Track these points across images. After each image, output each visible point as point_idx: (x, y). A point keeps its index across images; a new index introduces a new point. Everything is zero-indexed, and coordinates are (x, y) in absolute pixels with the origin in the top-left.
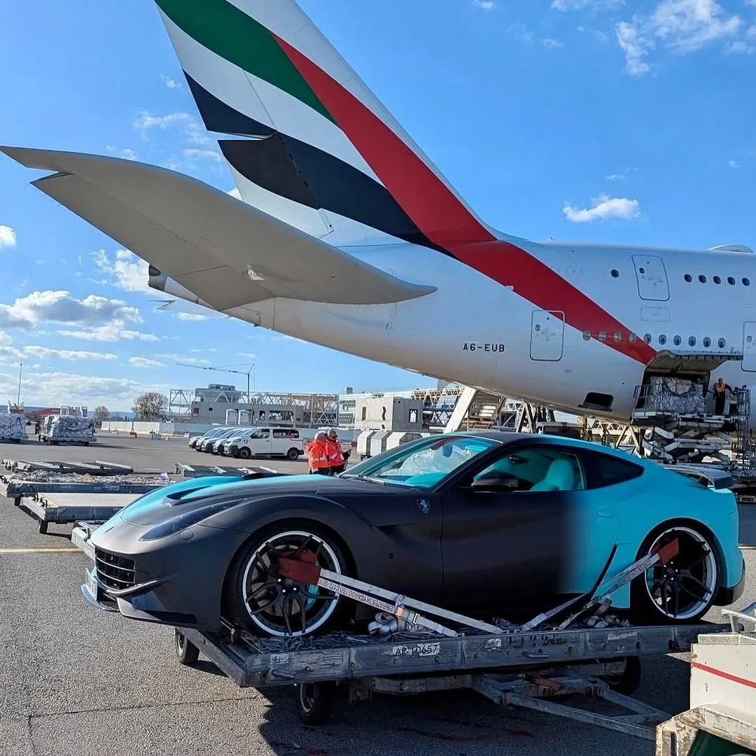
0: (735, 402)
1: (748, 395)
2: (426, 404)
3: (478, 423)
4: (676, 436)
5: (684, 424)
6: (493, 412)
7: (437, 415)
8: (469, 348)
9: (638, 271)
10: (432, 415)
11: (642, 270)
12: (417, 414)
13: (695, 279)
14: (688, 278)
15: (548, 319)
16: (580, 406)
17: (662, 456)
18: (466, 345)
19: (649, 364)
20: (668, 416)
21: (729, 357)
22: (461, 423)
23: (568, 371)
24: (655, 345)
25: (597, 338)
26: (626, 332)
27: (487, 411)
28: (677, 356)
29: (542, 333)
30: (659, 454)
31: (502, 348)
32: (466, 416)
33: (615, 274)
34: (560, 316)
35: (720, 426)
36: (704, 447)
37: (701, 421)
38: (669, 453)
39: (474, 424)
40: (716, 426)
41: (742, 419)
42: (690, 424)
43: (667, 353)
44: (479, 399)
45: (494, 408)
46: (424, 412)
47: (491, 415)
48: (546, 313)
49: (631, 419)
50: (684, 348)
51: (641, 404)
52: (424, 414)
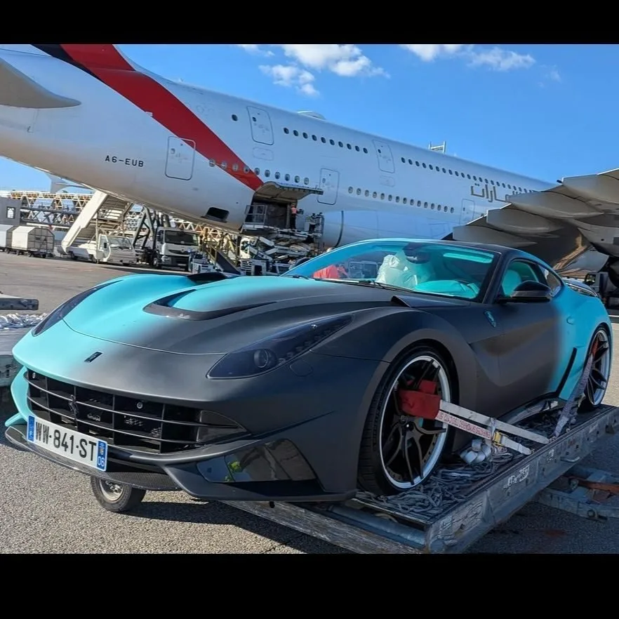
0: (314, 224)
1: (323, 219)
2: (23, 203)
3: (105, 224)
4: (275, 244)
5: (280, 236)
6: (119, 215)
7: (34, 214)
8: (111, 159)
9: (252, 119)
10: (29, 213)
11: (254, 119)
12: (14, 211)
13: (291, 132)
14: (286, 131)
15: (182, 145)
16: (202, 217)
17: (264, 258)
18: (108, 157)
19: (257, 190)
20: (271, 229)
21: (315, 192)
22: (89, 223)
23: (196, 189)
24: (262, 177)
25: (220, 167)
26: (242, 164)
27: (113, 214)
28: (281, 187)
29: (176, 156)
30: (262, 256)
31: (141, 164)
32: (95, 217)
33: (234, 118)
34: (191, 144)
35: (305, 239)
36: (292, 253)
37: (292, 234)
38: (269, 255)
39: (101, 224)
40: (301, 239)
41: (319, 235)
42: (285, 236)
43: (272, 184)
44: (108, 203)
45: (120, 212)
46: (22, 210)
47: (116, 218)
48: (180, 140)
49: (240, 230)
50: (281, 181)
51: (249, 219)
52: (21, 212)
